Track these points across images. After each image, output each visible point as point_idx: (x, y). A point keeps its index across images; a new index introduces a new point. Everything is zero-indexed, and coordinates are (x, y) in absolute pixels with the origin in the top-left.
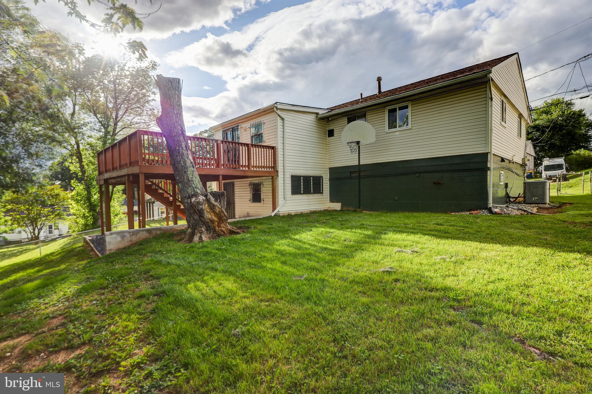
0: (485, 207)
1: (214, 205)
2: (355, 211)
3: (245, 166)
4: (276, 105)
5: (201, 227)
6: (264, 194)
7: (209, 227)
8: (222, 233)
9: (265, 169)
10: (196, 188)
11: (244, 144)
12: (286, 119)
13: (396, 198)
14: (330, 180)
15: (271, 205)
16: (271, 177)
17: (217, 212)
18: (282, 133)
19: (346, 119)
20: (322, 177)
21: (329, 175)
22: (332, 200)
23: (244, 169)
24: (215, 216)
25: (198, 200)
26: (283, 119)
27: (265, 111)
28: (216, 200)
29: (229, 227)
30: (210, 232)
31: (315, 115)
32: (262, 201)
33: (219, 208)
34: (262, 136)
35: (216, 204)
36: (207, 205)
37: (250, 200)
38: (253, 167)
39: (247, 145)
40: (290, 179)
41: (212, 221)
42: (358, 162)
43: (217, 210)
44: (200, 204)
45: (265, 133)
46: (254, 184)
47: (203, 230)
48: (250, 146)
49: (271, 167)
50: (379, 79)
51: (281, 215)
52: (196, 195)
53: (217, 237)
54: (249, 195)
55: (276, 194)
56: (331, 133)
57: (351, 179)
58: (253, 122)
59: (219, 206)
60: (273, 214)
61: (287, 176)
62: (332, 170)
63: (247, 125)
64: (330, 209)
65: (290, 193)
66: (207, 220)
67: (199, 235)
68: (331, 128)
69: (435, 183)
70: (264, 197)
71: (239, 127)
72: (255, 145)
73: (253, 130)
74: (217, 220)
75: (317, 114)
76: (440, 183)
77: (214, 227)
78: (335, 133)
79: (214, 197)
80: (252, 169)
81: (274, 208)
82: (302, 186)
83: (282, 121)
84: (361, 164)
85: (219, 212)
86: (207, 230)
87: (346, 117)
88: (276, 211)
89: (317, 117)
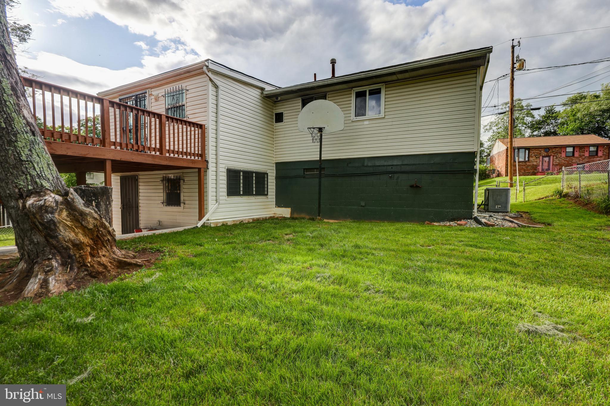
0: (469, 216)
1: (82, 214)
2: (313, 219)
3: (154, 149)
4: (207, 64)
5: (49, 259)
6: (186, 194)
7: (70, 257)
8: (101, 269)
9: (189, 157)
10: (39, 176)
11: (154, 114)
12: (221, 88)
13: (363, 204)
14: (277, 178)
15: (197, 210)
16: (197, 170)
17: (91, 226)
18: (215, 106)
19: (300, 101)
20: (267, 174)
21: (275, 172)
22: (279, 203)
23: (153, 153)
24: (85, 235)
25: (42, 203)
26: (216, 87)
27: (188, 72)
28: (88, 203)
29: (119, 254)
30: (71, 269)
31: (260, 91)
32: (182, 205)
33: (95, 219)
34: (183, 110)
35: (87, 210)
36: (65, 214)
37: (163, 203)
38: (169, 151)
39: (159, 116)
40: (225, 174)
41: (78, 246)
42: (319, 156)
43: (91, 223)
44: (47, 212)
45: (188, 104)
46: (169, 180)
47: (54, 263)
48: (164, 119)
49: (198, 155)
50: (333, 62)
51: (212, 225)
52: (39, 191)
53: (88, 278)
54: (162, 195)
55: (205, 194)
56: (279, 118)
57: (304, 177)
58: (169, 88)
59: (96, 215)
60: (200, 224)
61: (221, 169)
62: (280, 166)
63: (160, 92)
64: (277, 216)
65: (225, 194)
66: (65, 244)
67: (41, 276)
68: (279, 111)
69: (412, 186)
70: (186, 198)
71: (147, 95)
72: (172, 119)
73: (169, 100)
74: (91, 242)
75: (262, 89)
76: (419, 187)
77: (81, 257)
78: (284, 118)
79: (82, 198)
80: (167, 155)
81: (201, 215)
82: (242, 185)
83: (214, 89)
84: (322, 158)
85: (96, 226)
86: (64, 264)
87: (300, 98)
88: (204, 220)
89: (262, 93)
